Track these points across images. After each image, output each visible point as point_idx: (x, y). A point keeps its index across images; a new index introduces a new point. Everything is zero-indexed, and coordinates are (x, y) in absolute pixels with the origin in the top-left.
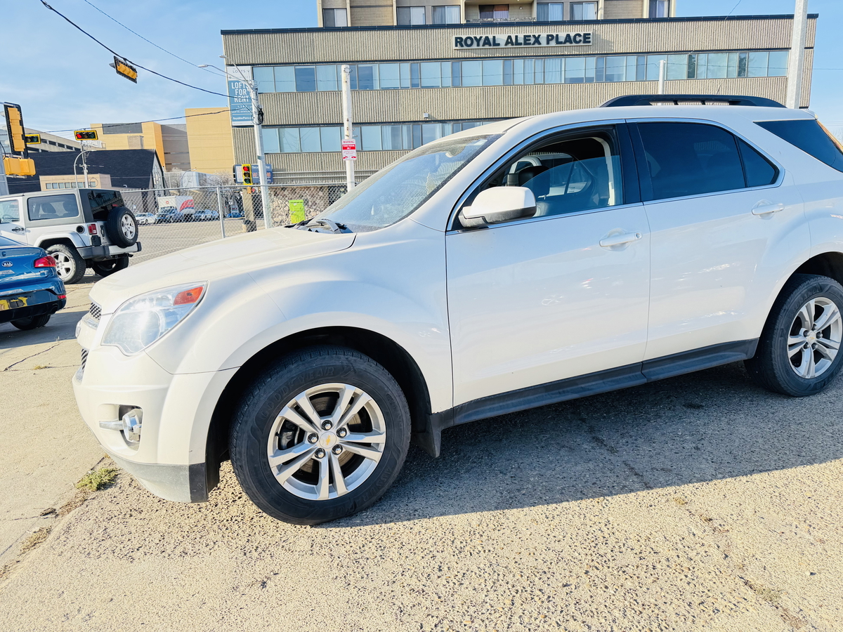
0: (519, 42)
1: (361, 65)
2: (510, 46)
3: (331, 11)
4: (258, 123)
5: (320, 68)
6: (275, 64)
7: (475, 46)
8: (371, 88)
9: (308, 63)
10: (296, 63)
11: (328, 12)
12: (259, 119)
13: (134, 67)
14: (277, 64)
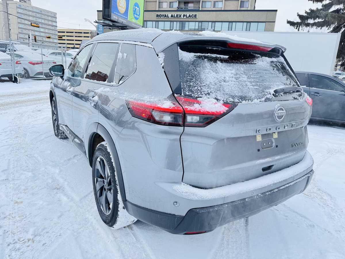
0: (175, 16)
2: (172, 18)
7: (162, 17)
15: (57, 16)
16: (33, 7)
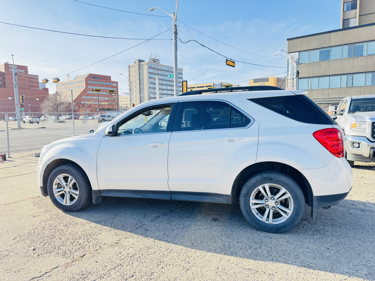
1: (356, 45)
3: (348, 20)
4: (296, 77)
5: (333, 49)
6: (310, 50)
8: (362, 55)
9: (327, 47)
10: (321, 48)
11: (345, 21)
12: (297, 75)
13: (235, 61)
14: (311, 50)
15: (183, 72)
16: (162, 66)
